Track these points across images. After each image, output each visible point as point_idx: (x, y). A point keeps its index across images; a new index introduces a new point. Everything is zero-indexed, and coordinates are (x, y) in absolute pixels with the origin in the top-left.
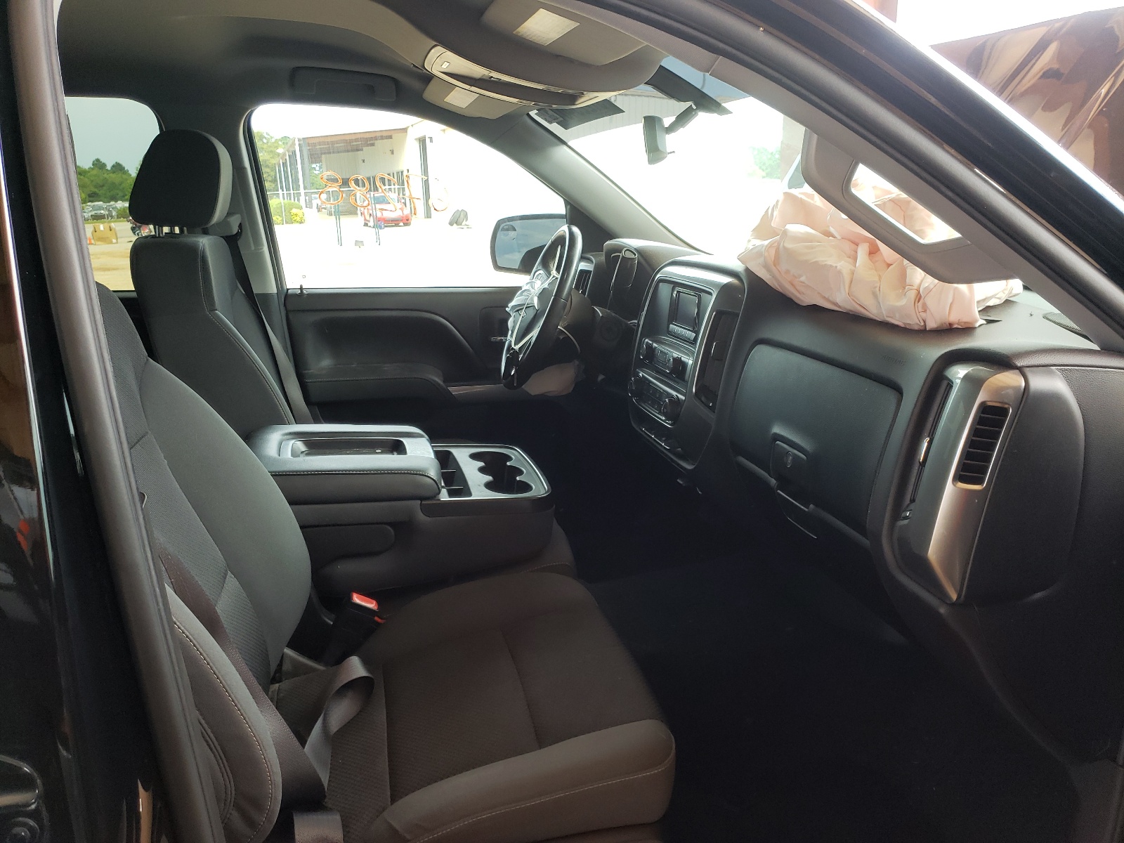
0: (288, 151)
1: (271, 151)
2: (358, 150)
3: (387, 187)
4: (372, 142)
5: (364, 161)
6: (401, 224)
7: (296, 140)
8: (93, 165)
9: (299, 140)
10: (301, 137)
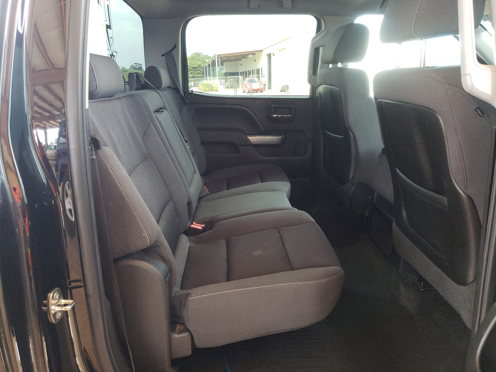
0: (211, 60)
1: (202, 61)
2: (239, 60)
3: (251, 76)
4: (246, 56)
5: (241, 65)
6: (259, 92)
7: (216, 56)
8: (131, 67)
9: (217, 56)
10: (218, 54)
